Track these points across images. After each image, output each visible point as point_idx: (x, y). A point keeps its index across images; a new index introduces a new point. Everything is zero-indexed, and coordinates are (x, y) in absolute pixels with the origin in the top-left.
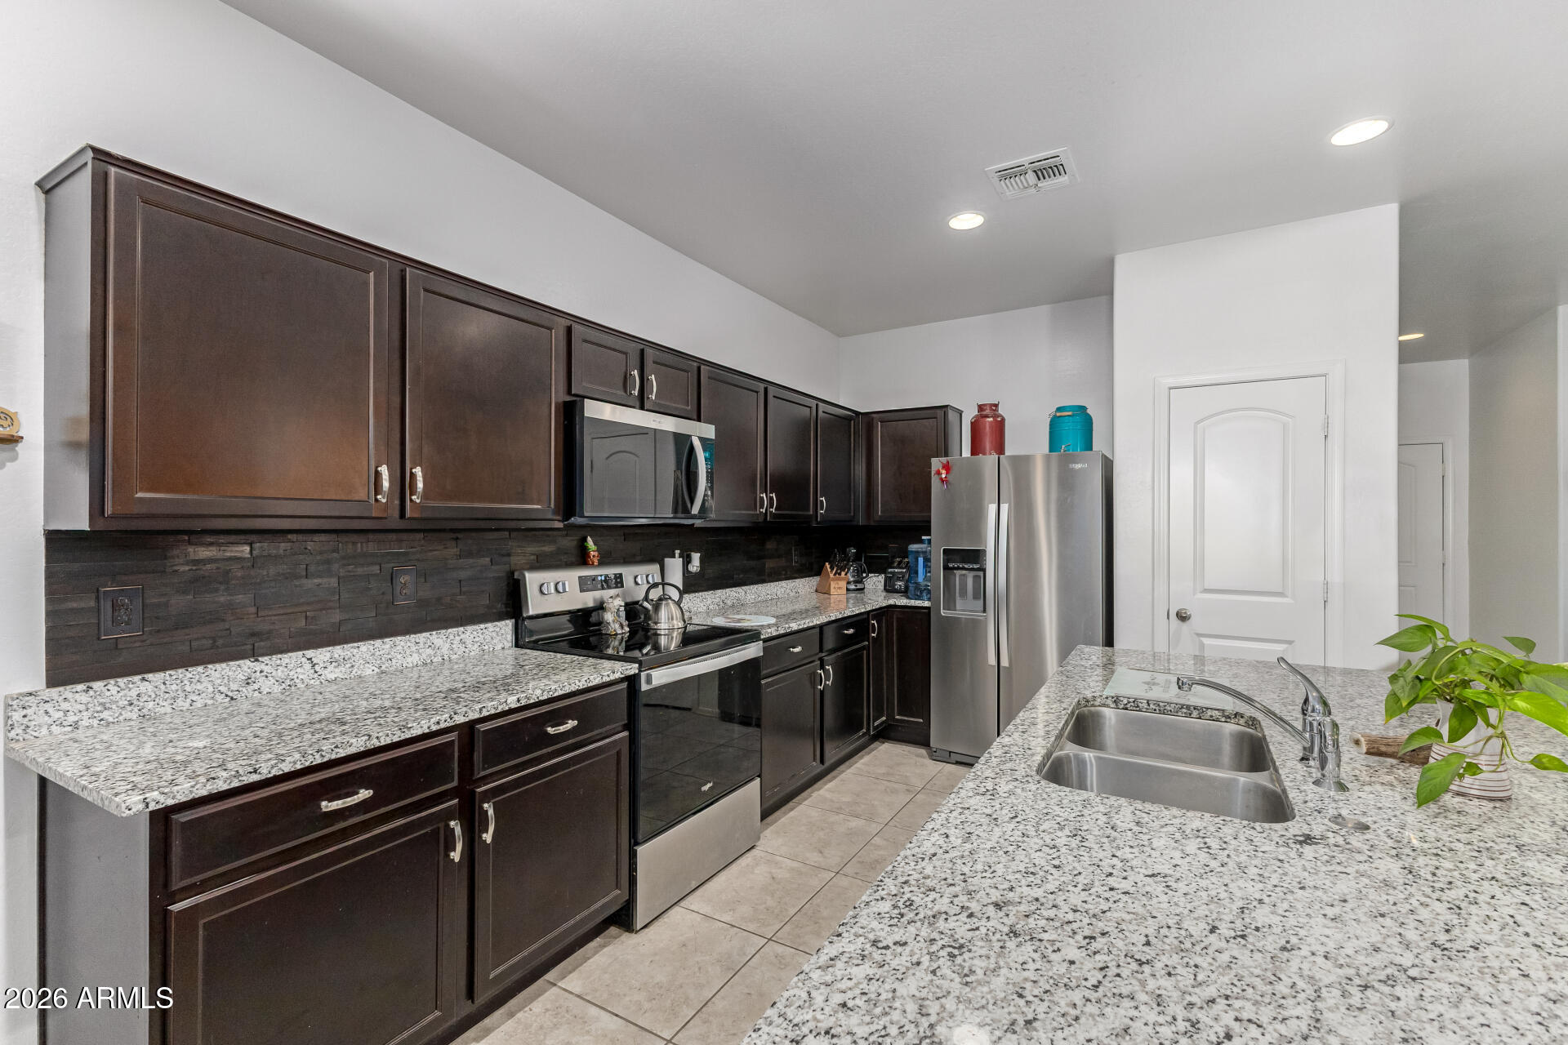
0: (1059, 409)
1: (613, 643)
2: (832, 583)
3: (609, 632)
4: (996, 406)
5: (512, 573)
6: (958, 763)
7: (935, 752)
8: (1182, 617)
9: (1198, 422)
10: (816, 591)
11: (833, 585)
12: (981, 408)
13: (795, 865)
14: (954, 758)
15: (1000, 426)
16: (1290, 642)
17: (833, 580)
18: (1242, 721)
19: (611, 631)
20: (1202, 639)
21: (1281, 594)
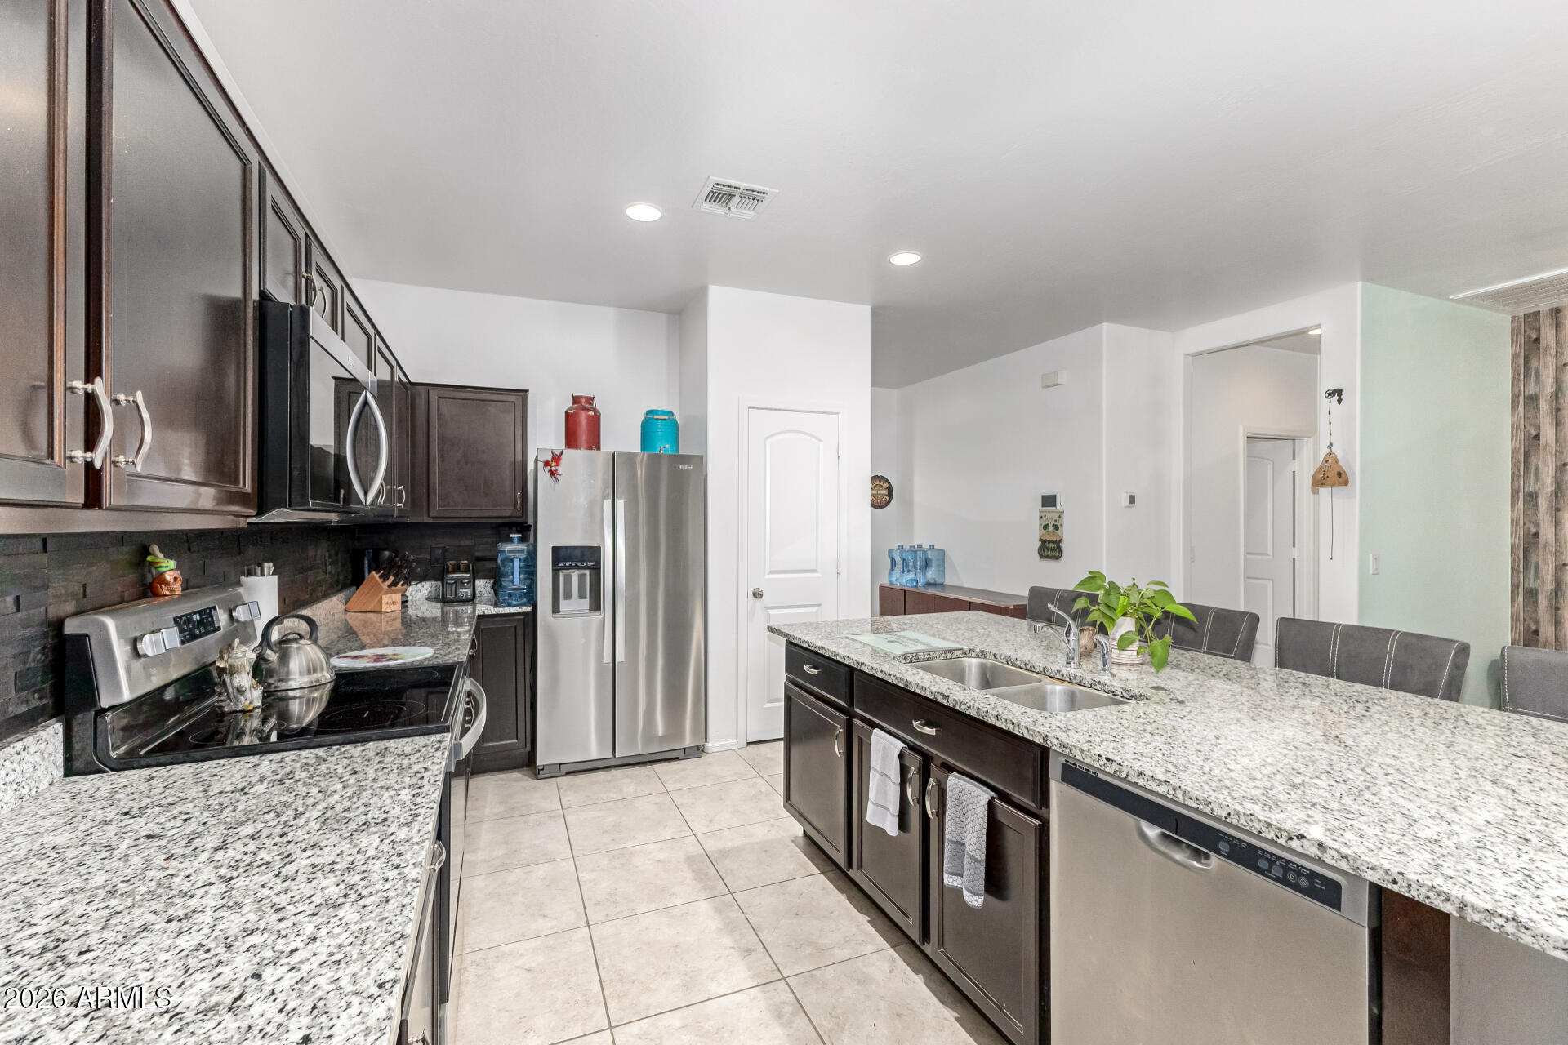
0: (649, 412)
1: (249, 725)
2: (384, 596)
3: (240, 707)
4: (592, 399)
5: (59, 624)
6: (568, 773)
7: (543, 769)
8: (757, 595)
9: (767, 438)
10: (346, 610)
11: (386, 598)
12: (576, 400)
13: (534, 943)
14: (564, 769)
15: (595, 422)
16: (819, 605)
17: (386, 593)
18: (974, 655)
19: (243, 703)
20: (769, 611)
21: (814, 571)
